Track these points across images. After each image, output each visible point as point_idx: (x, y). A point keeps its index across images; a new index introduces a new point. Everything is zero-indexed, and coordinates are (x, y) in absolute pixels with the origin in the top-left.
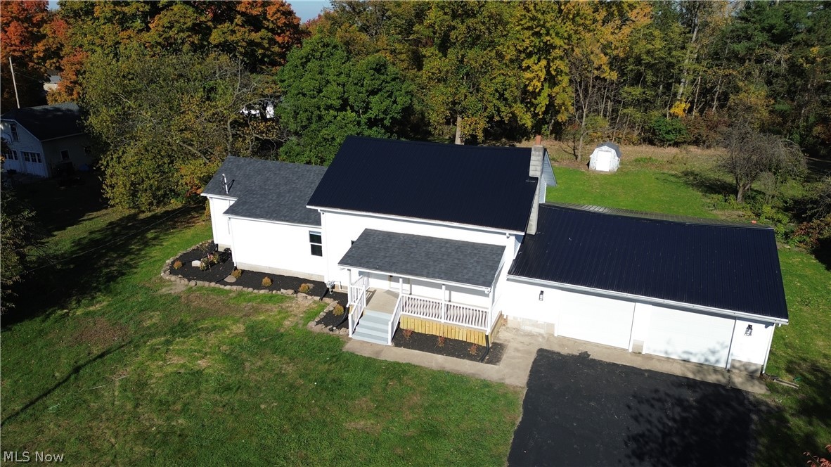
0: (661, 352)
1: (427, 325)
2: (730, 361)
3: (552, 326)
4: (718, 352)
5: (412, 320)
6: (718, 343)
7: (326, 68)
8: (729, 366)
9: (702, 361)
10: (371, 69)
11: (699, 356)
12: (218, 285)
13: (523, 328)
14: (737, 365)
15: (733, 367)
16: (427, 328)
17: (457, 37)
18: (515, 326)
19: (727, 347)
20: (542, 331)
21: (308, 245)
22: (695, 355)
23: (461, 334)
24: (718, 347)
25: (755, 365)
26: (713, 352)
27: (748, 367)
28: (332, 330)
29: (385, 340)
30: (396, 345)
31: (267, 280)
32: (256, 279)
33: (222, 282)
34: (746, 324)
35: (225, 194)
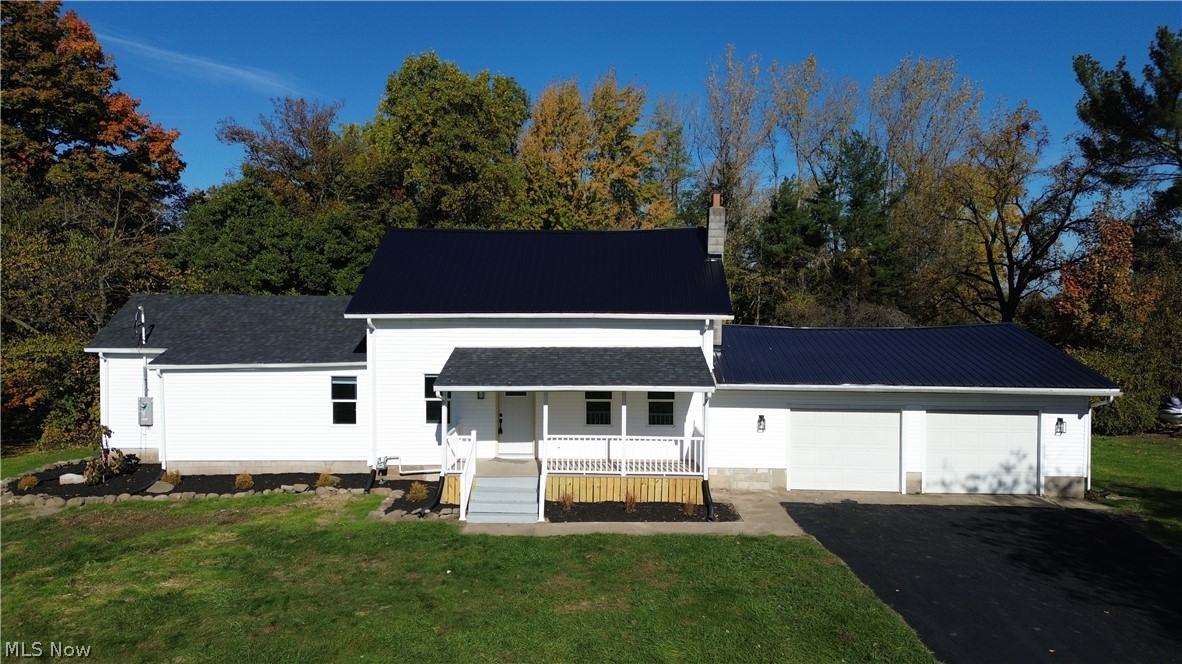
0: (935, 484)
1: (597, 485)
3: (781, 473)
4: (1014, 467)
5: (569, 481)
6: (1012, 453)
7: (259, 229)
8: (1034, 488)
9: (995, 490)
11: (990, 479)
12: (136, 497)
13: (736, 486)
15: (1038, 487)
16: (597, 491)
20: (766, 486)
21: (328, 404)
22: (984, 478)
23: (658, 490)
24: (1013, 460)
26: (1008, 469)
27: (1058, 481)
28: (422, 515)
29: (530, 516)
30: (553, 520)
31: (245, 476)
32: (220, 483)
33: (143, 492)
34: (1054, 417)
35: (142, 346)
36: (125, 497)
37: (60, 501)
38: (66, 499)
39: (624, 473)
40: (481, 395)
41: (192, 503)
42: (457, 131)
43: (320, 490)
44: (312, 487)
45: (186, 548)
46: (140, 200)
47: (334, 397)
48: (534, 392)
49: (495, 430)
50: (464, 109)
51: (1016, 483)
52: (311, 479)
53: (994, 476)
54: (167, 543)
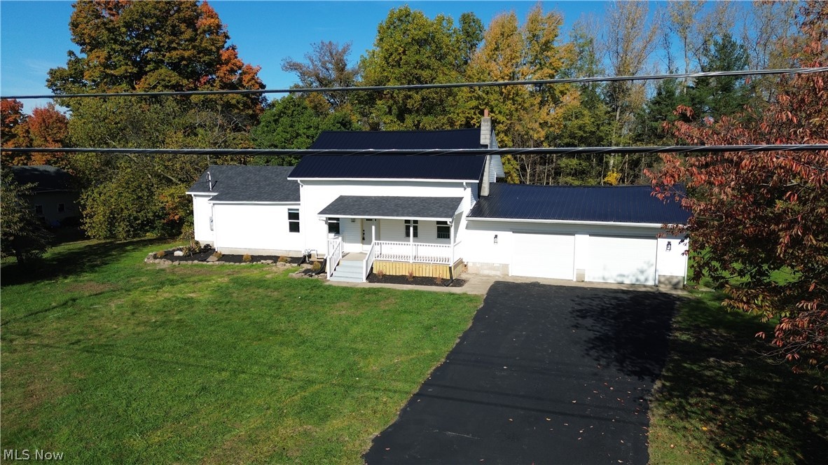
0: (599, 278)
1: (398, 266)
2: (657, 277)
3: (506, 266)
4: (646, 271)
5: (384, 264)
6: (645, 262)
7: (296, 124)
8: (657, 282)
9: (634, 282)
10: (337, 123)
11: (631, 277)
13: (481, 272)
14: (662, 279)
15: (659, 282)
16: (397, 269)
17: (413, 105)
18: (475, 272)
19: (652, 265)
20: (498, 273)
21: (286, 222)
22: (628, 276)
23: (428, 270)
24: (645, 267)
25: (677, 277)
26: (642, 272)
27: (671, 280)
28: (311, 276)
29: (360, 279)
30: (370, 282)
31: (247, 256)
32: (237, 258)
33: (205, 260)
34: (666, 241)
35: (209, 191)
36: (196, 262)
37: (170, 262)
38: (173, 262)
39: (411, 261)
40: (353, 220)
41: (222, 266)
42: (417, 57)
43: (278, 263)
44: (275, 262)
45: (207, 283)
46: (238, 108)
47: (289, 219)
48: (379, 219)
49: (360, 238)
50: (422, 43)
51: (646, 280)
52: (275, 259)
53: (634, 276)
54: (201, 281)
